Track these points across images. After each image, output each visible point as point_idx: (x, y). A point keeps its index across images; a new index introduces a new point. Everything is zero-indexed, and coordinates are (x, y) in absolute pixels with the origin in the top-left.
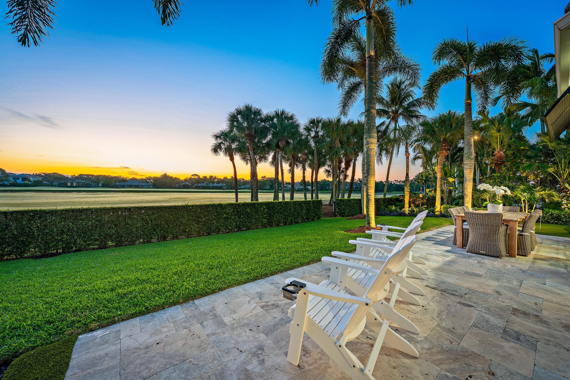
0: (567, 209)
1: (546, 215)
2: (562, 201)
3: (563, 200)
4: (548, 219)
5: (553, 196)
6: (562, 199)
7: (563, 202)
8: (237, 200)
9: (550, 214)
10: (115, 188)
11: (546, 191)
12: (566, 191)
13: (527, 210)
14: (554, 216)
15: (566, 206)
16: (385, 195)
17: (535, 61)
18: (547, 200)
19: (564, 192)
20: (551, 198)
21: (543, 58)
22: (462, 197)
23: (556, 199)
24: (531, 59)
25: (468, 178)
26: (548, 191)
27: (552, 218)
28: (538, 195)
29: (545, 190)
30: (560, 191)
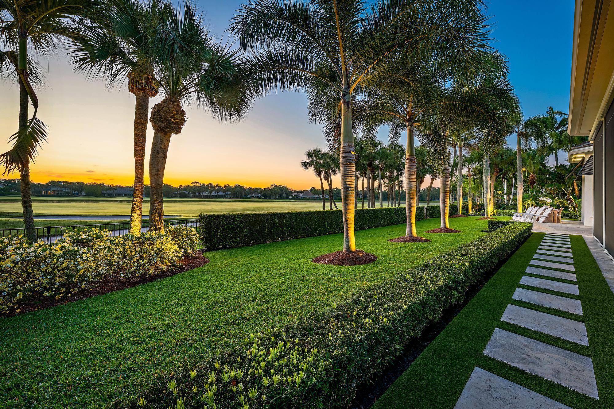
0: (571, 211)
8: (324, 208)
10: (102, 197)
16: (428, 204)
17: (551, 115)
21: (556, 113)
22: (516, 204)
24: (549, 114)
25: (520, 193)
26: (562, 200)
29: (560, 199)
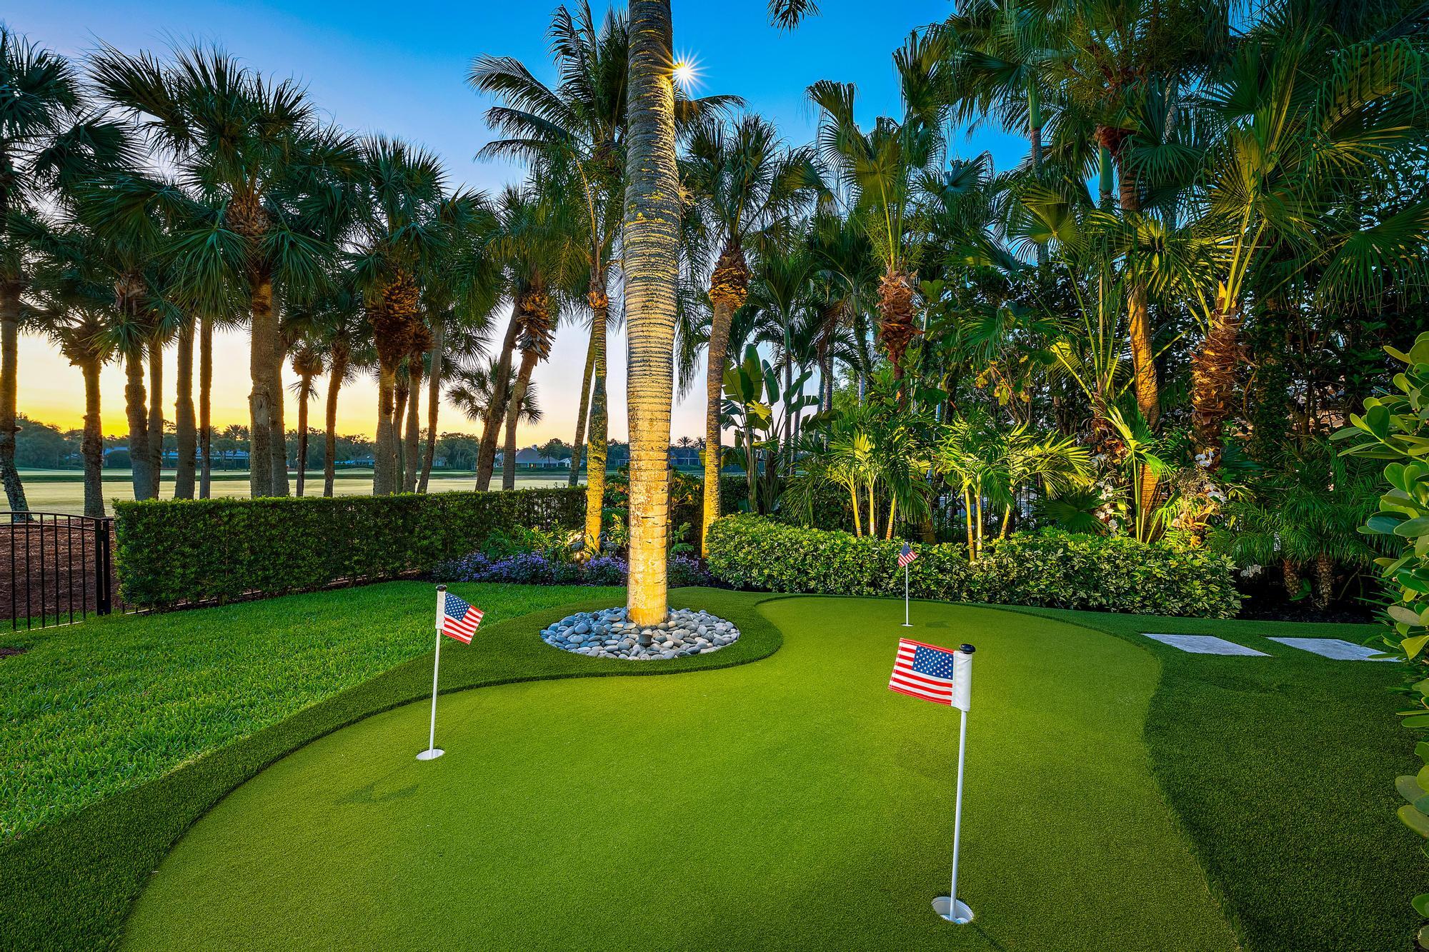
1: (1044, 562)
2: (1100, 489)
3: (1101, 484)
4: (1052, 583)
5: (1070, 468)
6: (1099, 479)
7: (1103, 497)
9: (1060, 559)
11: (1047, 446)
12: (1110, 447)
13: (979, 534)
14: (1073, 567)
15: (1111, 511)
18: (1049, 488)
19: (1104, 451)
20: (1063, 477)
23: (1081, 480)
26: (1053, 444)
27: (1066, 576)
28: (1017, 464)
30: (1093, 447)
